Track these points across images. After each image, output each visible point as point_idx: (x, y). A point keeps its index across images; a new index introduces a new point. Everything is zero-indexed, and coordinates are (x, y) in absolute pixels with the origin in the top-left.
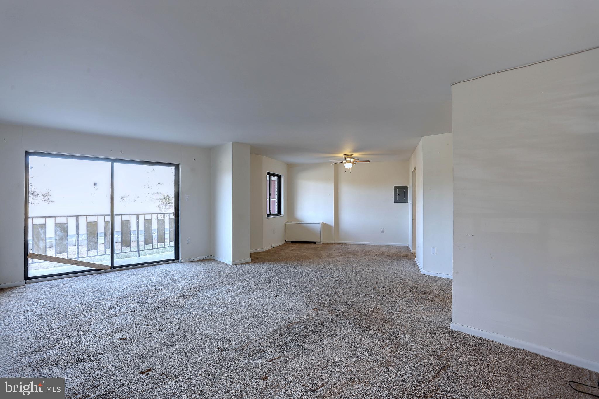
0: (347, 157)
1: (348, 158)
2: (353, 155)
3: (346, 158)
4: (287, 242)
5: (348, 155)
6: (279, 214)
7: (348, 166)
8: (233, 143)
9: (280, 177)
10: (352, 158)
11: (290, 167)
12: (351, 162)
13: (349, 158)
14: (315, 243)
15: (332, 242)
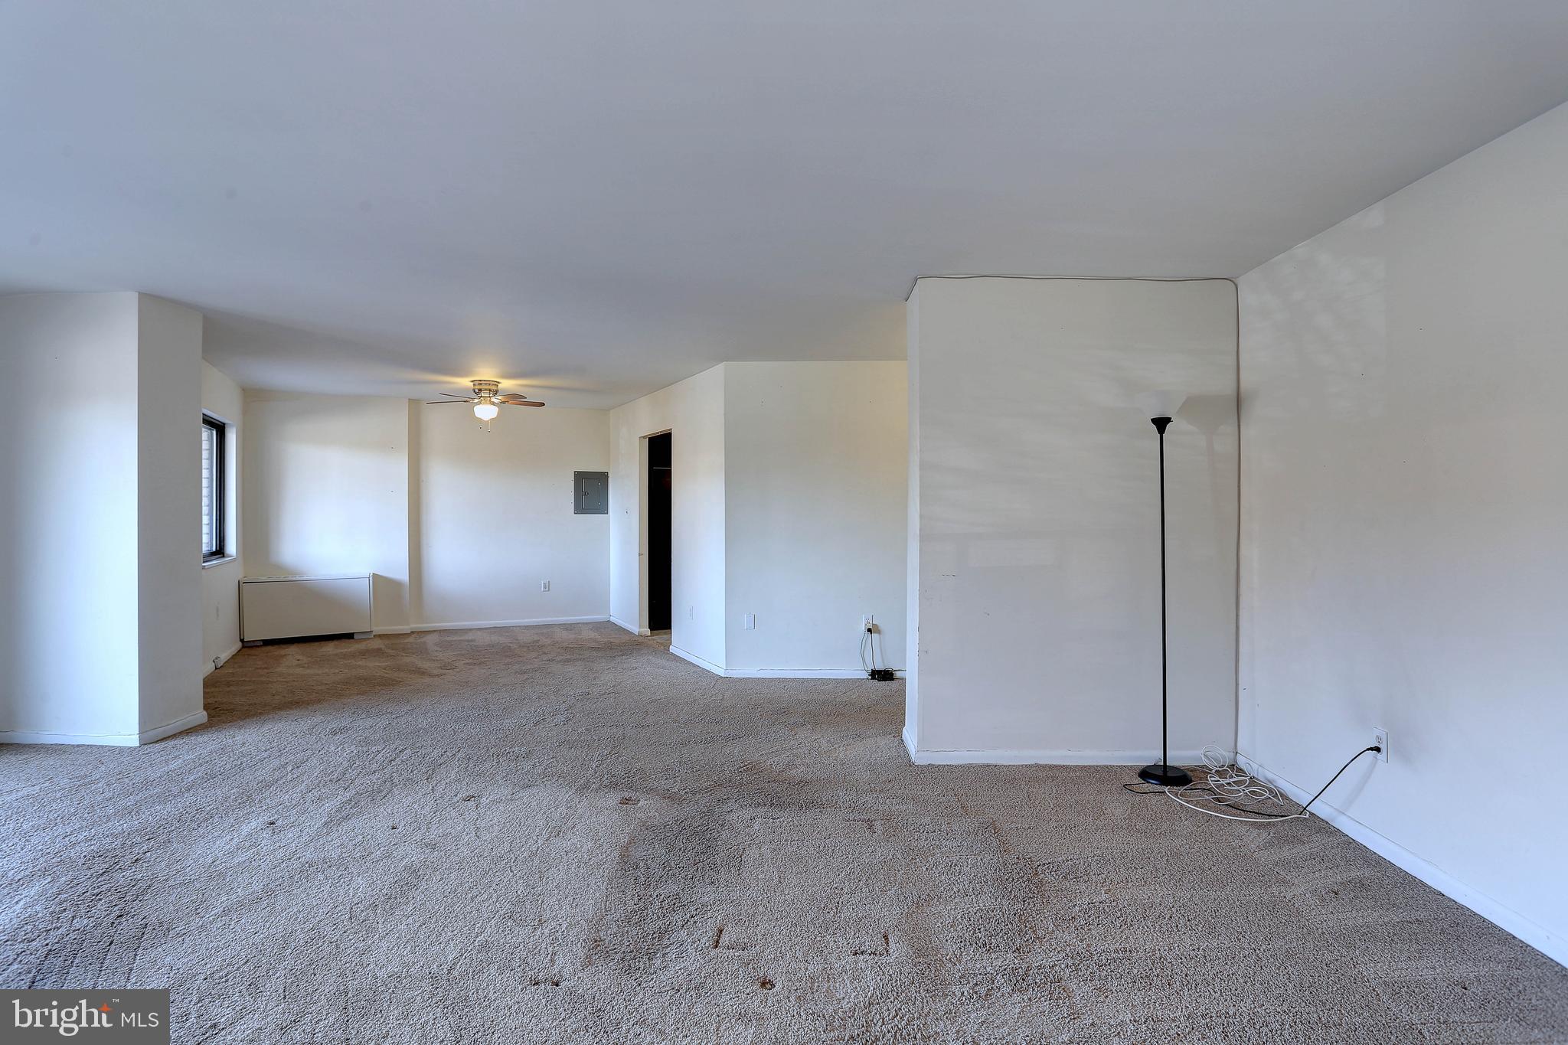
0: (483, 387)
1: (486, 390)
2: (498, 383)
3: (480, 390)
4: (246, 645)
5: (488, 382)
6: (220, 551)
7: (486, 411)
8: (139, 293)
9: (220, 429)
10: (496, 393)
11: (253, 397)
12: (493, 404)
13: (490, 390)
14: (350, 636)
15: (405, 628)
